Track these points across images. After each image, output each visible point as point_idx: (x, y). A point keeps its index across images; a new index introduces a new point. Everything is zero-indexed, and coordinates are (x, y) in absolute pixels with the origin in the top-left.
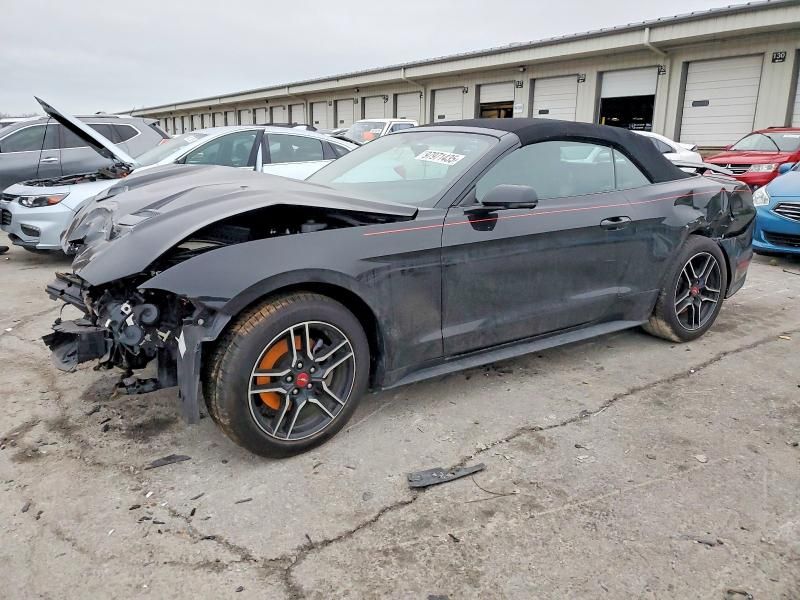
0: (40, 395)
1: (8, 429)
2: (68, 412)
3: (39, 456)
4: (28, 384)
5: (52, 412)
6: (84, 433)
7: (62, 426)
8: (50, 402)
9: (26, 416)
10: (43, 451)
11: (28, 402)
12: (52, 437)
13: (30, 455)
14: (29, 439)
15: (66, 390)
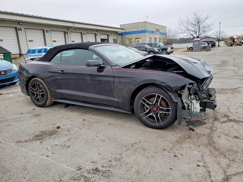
0: (217, 130)
1: (230, 123)
2: (213, 121)
3: (224, 115)
4: (219, 136)
5: (217, 123)
6: (213, 115)
7: (216, 119)
8: (216, 126)
9: (224, 125)
10: (223, 116)
11: (222, 129)
12: (220, 118)
13: (226, 116)
14: (225, 119)
15: (208, 128)
